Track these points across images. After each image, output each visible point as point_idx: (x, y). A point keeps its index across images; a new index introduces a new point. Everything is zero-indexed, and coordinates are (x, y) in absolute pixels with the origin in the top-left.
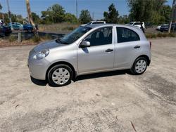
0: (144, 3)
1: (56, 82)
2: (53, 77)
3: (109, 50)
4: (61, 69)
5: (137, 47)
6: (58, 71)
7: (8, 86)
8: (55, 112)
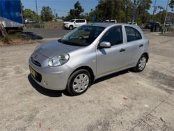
0: (113, 3)
1: (76, 91)
2: (74, 86)
3: (122, 50)
4: (81, 75)
5: (141, 46)
6: (78, 78)
7: (14, 105)
8: (100, 127)
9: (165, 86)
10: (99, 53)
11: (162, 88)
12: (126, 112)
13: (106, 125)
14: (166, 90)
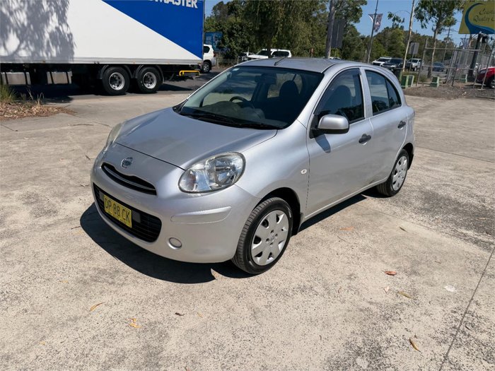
1: (258, 260)
2: (254, 246)
3: (365, 139)
5: (402, 124)
6: (266, 224)
7: (76, 319)
8: (362, 362)
9: (471, 233)
10: (314, 147)
11: (465, 238)
12: (409, 311)
13: (376, 353)
14: (476, 242)
